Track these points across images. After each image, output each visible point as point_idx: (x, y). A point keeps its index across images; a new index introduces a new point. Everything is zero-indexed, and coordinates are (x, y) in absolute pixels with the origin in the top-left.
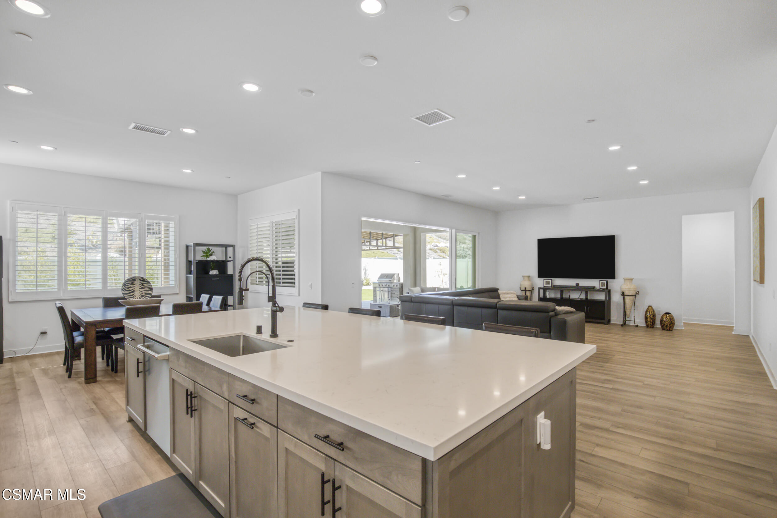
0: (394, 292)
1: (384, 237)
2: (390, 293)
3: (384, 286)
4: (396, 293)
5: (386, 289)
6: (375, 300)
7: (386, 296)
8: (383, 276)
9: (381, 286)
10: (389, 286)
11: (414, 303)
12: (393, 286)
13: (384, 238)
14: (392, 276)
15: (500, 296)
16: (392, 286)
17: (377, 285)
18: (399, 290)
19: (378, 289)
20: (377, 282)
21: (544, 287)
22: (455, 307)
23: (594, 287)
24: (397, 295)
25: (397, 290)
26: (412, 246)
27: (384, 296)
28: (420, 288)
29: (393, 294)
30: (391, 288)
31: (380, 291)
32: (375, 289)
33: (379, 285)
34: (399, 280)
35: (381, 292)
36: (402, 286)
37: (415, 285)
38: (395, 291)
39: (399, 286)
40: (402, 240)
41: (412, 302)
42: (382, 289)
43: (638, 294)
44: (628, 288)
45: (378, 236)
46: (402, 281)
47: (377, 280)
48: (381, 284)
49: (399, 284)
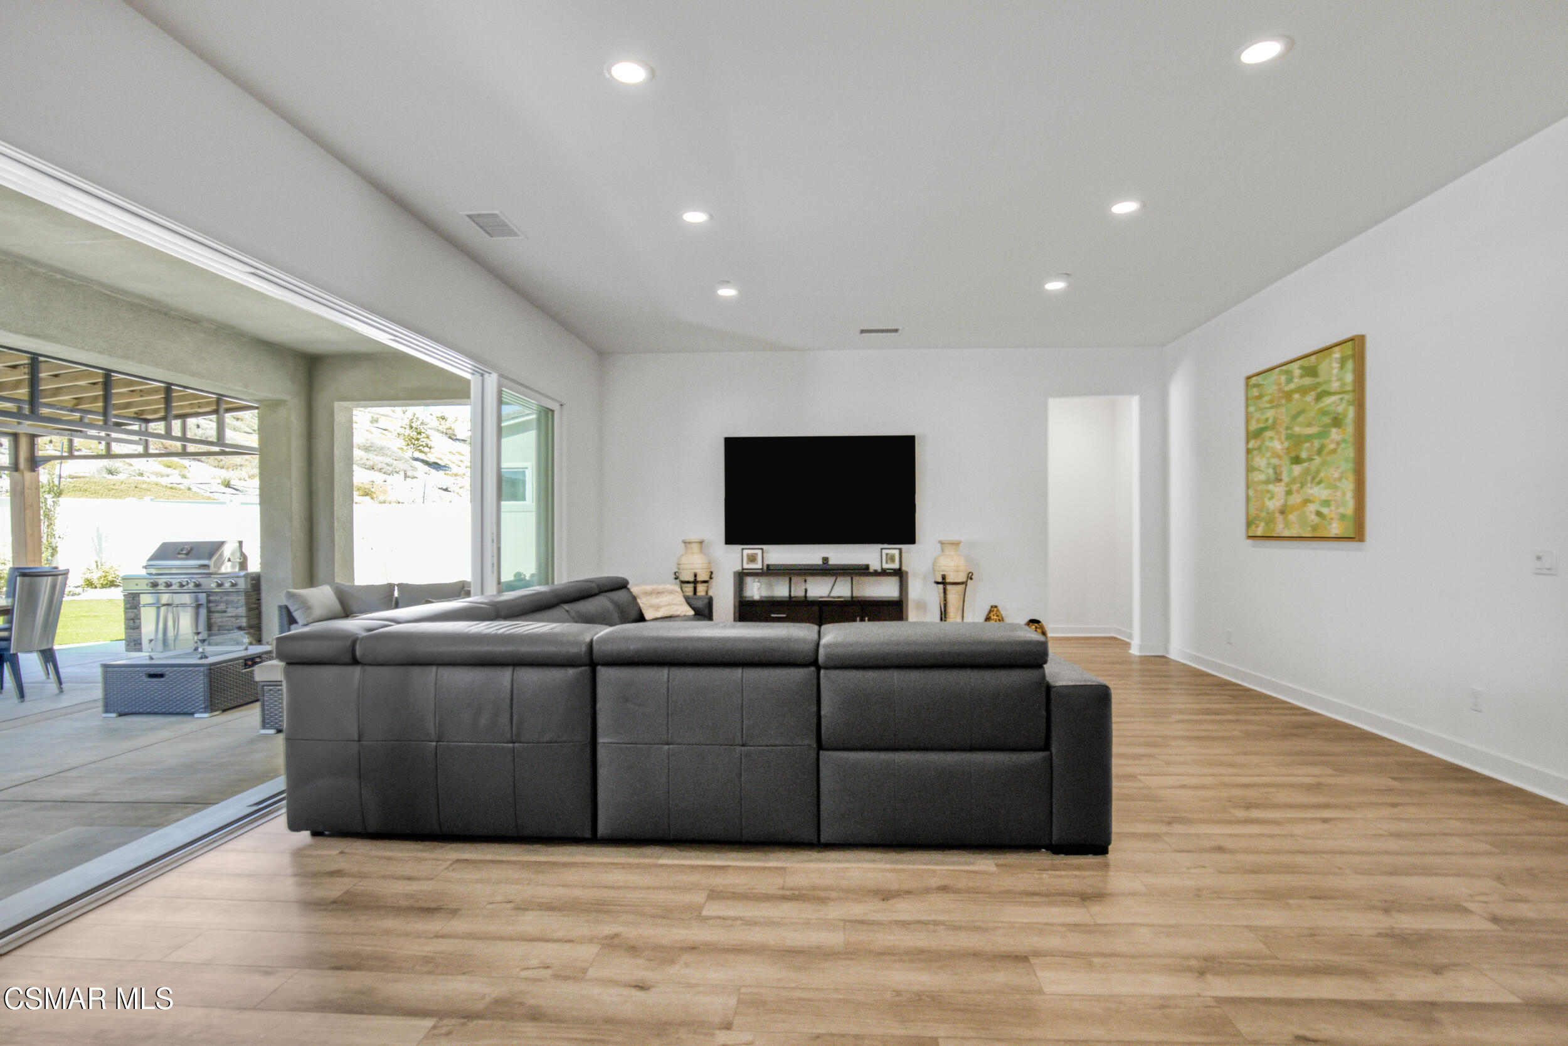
0: (222, 607)
1: (175, 412)
2: (203, 612)
3: (175, 587)
4: (231, 611)
5: (187, 599)
6: (134, 642)
7: (186, 621)
8: (167, 551)
9: (161, 588)
10: (197, 585)
11: (369, 669)
12: (220, 585)
13: (177, 417)
14: (213, 549)
15: (639, 601)
16: (213, 585)
17: (143, 586)
18: (242, 599)
19: (145, 599)
20: (144, 572)
21: (743, 569)
22: (603, 673)
23: (867, 567)
24: (237, 617)
25: (234, 598)
26: (297, 444)
27: (176, 621)
28: (331, 587)
29: (216, 615)
30: (209, 594)
31: (158, 608)
32: (132, 602)
33: (155, 585)
34: (243, 565)
35: (163, 609)
36: (256, 582)
37: (311, 580)
38: (227, 603)
39: (242, 584)
40: (255, 423)
41: (355, 662)
42: (165, 598)
43: (971, 579)
44: (953, 566)
45: (147, 403)
46: (254, 566)
47: (145, 567)
48: (162, 580)
49: (246, 576)
